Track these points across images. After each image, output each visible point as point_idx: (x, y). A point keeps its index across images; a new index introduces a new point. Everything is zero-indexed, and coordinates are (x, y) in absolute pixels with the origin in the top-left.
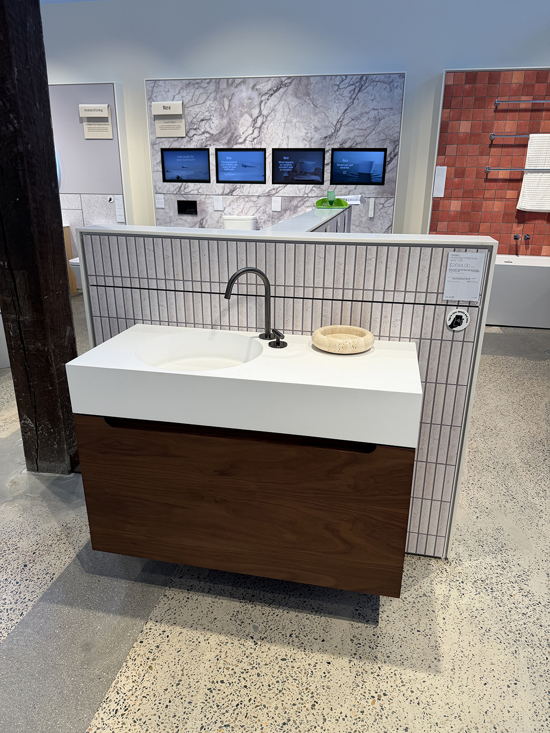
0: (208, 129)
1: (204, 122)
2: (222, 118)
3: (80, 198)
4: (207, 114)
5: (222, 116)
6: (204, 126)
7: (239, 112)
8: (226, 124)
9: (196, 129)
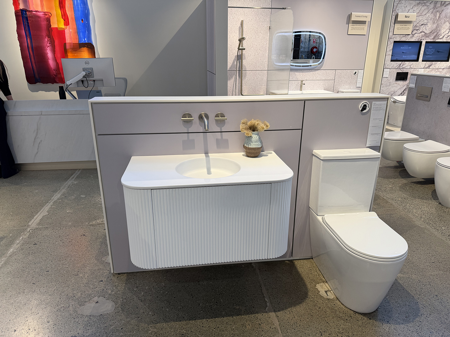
0: (424, 30)
1: (423, 26)
2: (433, 24)
4: (426, 21)
5: (434, 23)
6: (423, 28)
7: (443, 21)
8: (435, 27)
9: (417, 30)
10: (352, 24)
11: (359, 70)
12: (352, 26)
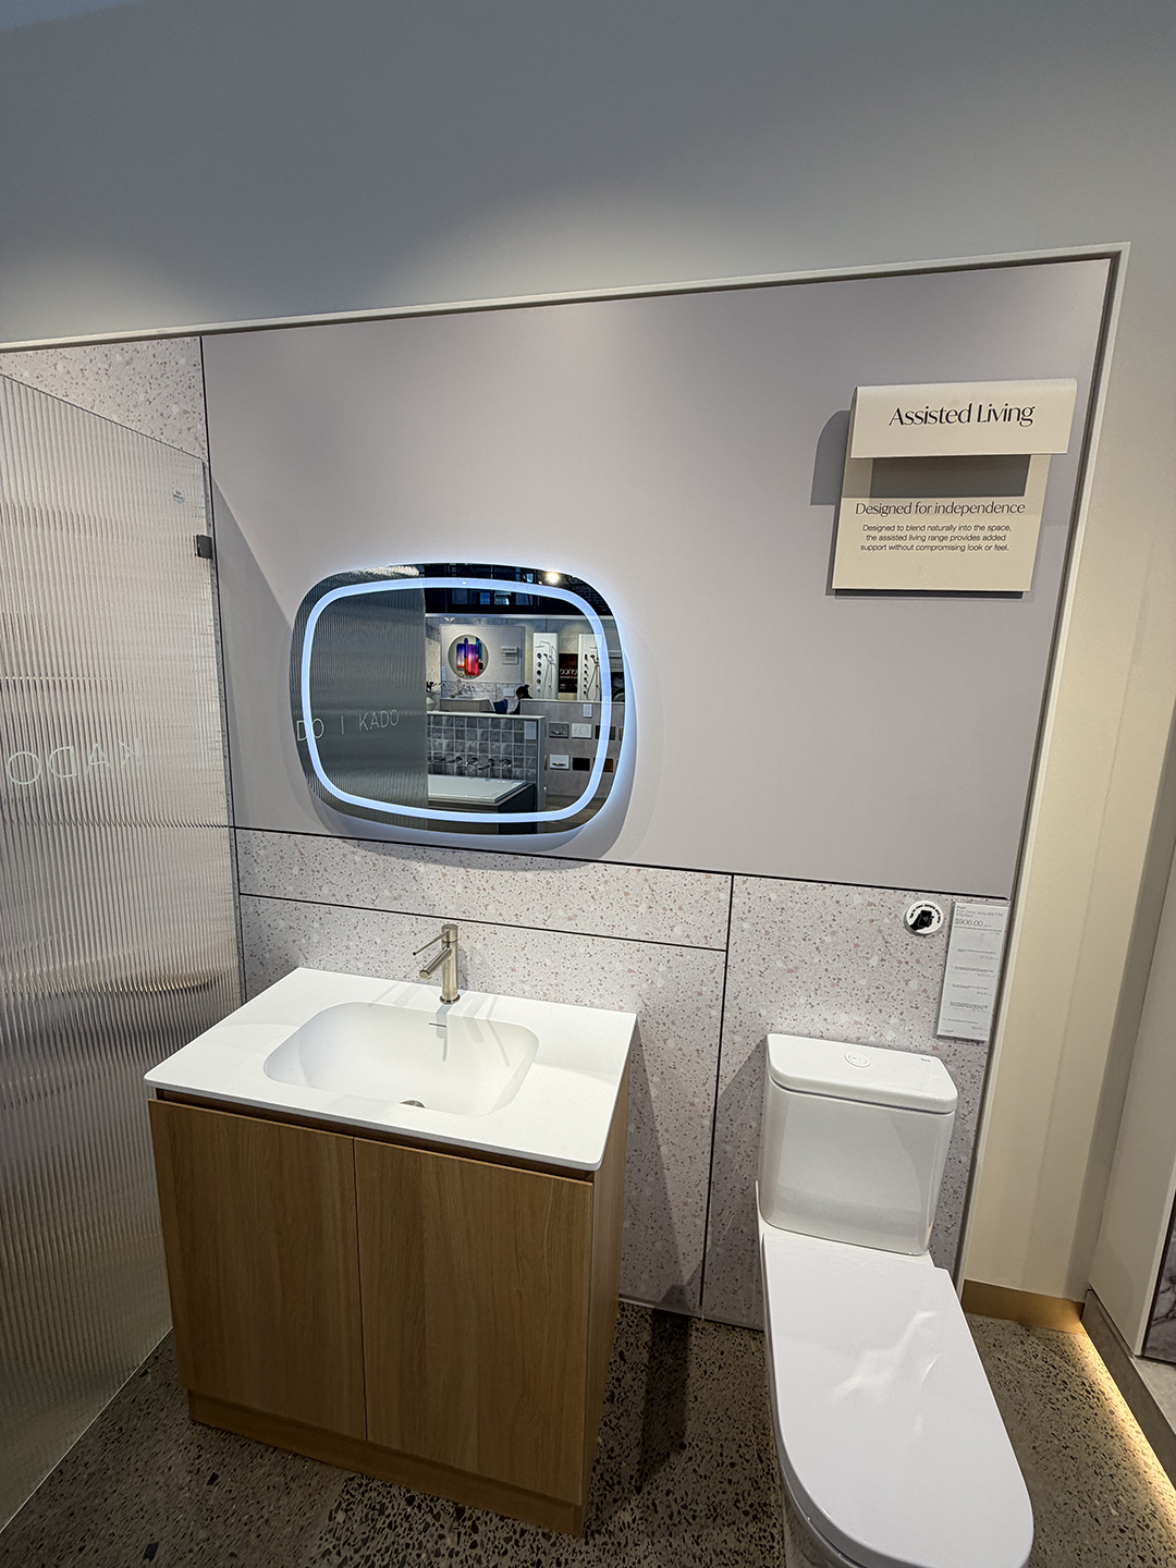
3: (725, 897)
10: (867, 502)
11: (960, 903)
12: (876, 520)
